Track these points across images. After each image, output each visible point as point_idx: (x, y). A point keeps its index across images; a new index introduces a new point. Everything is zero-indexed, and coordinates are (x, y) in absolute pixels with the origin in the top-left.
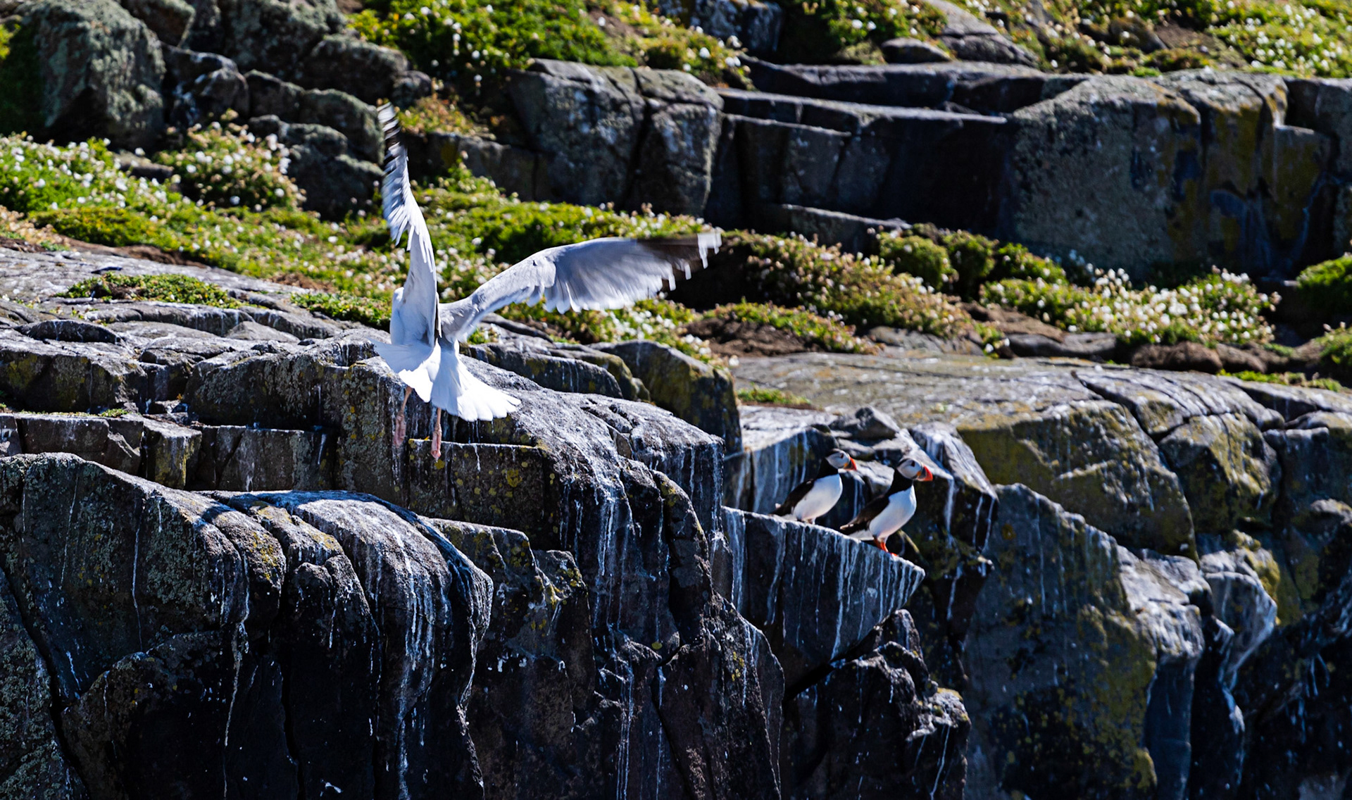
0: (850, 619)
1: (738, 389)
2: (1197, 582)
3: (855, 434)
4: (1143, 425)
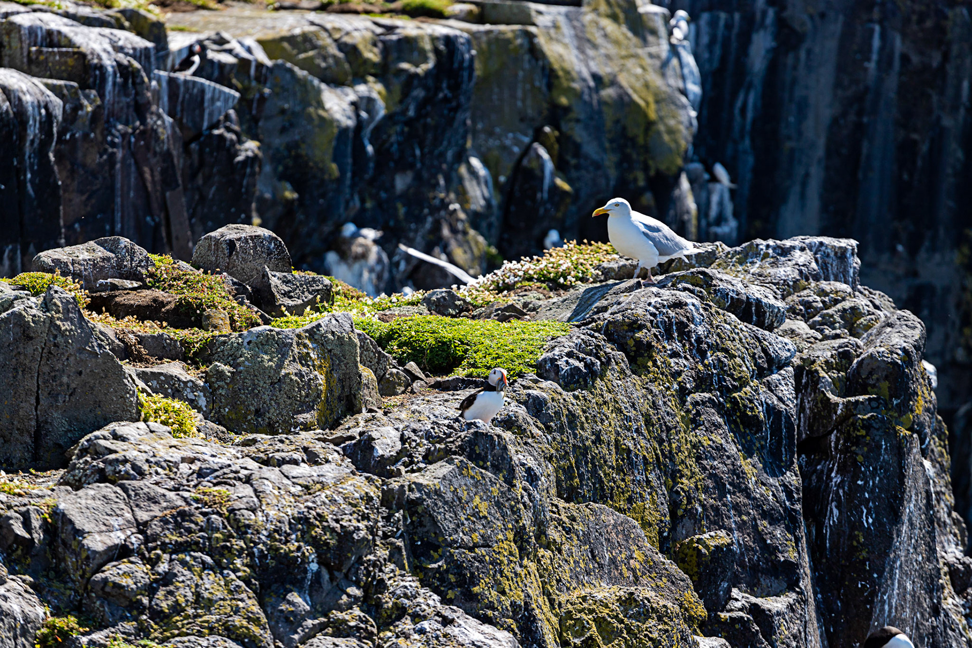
0: (211, 114)
1: (168, 25)
2: (352, 97)
3: (215, 42)
4: (330, 35)
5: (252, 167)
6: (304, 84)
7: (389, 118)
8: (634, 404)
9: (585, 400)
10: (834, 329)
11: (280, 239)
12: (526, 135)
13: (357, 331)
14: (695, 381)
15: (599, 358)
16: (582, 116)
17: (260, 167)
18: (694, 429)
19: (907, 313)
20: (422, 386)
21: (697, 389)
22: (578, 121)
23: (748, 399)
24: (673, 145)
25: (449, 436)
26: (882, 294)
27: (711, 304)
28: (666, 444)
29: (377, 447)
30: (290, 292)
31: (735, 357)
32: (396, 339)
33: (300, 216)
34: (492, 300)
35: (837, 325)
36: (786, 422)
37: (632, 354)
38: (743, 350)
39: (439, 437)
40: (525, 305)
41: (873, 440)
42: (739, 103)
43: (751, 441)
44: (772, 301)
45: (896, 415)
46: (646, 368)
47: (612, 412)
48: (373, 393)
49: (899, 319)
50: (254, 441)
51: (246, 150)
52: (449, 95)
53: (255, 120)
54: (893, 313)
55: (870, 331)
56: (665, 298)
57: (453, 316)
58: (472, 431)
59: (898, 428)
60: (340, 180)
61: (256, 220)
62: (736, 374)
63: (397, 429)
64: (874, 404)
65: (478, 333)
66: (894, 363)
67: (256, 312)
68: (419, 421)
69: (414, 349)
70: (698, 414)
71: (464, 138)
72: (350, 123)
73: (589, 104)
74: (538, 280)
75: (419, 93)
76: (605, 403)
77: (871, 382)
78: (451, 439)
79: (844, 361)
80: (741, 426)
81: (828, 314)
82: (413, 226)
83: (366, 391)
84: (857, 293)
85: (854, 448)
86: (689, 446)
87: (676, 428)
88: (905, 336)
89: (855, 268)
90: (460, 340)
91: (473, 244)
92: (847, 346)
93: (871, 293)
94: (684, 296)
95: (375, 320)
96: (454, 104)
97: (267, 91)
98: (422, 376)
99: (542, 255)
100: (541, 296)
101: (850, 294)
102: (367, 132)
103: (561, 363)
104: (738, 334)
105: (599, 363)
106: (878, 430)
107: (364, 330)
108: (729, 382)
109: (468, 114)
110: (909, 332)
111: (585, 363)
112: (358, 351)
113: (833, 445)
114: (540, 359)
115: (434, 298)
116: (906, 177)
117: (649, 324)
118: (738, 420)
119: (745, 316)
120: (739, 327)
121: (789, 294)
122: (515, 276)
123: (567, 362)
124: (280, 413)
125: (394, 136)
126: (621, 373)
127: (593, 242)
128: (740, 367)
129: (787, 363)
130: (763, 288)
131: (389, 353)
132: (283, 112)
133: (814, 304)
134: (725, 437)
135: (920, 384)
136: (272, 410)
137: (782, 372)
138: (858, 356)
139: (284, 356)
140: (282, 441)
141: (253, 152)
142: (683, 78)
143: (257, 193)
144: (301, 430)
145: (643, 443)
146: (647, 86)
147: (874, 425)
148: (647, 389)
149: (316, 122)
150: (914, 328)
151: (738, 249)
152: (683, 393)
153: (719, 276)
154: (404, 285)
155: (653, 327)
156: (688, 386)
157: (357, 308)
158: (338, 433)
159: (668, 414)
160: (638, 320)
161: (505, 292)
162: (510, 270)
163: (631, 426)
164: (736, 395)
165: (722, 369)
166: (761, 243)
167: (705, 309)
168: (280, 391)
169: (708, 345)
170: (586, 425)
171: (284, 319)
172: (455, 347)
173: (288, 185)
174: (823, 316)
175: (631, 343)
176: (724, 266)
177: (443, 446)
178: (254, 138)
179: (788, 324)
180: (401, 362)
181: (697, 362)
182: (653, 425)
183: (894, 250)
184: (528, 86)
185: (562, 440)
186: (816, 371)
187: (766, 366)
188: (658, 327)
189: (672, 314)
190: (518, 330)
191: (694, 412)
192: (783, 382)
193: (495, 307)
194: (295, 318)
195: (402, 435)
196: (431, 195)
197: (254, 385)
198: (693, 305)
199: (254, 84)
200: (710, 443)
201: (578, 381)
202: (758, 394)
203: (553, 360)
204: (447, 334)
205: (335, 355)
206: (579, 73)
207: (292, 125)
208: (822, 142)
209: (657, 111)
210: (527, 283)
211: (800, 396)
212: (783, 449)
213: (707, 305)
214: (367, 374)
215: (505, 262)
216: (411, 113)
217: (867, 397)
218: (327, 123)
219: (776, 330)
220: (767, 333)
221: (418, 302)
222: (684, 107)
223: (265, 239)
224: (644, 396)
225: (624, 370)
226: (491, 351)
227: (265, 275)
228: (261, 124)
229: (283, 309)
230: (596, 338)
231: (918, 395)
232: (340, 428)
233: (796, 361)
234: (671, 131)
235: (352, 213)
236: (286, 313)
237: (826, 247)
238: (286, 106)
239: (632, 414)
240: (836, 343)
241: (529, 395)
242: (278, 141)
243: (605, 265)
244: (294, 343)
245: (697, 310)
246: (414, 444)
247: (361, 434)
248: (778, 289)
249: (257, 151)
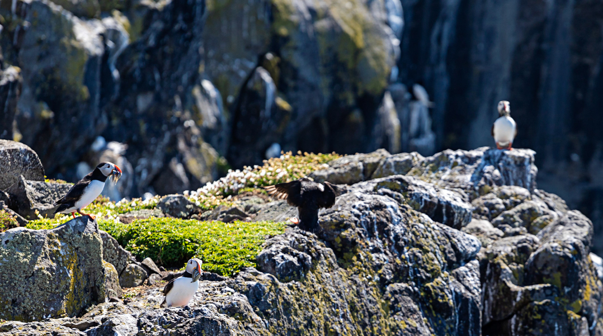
5: (13, 89)
6: (59, 18)
7: (133, 47)
8: (340, 293)
9: (299, 290)
10: (514, 227)
11: (34, 152)
12: (250, 60)
13: (100, 231)
14: (393, 273)
15: (310, 254)
16: (299, 44)
17: (21, 89)
18: (392, 315)
19: (577, 214)
20: (157, 279)
21: (395, 280)
22: (296, 48)
23: (439, 288)
24: (378, 70)
25: (180, 322)
26: (556, 196)
27: (408, 206)
28: (368, 328)
29: (117, 332)
30: (43, 198)
31: (428, 252)
32: (135, 238)
33: (55, 132)
34: (218, 204)
35: (517, 224)
36: (472, 308)
37: (339, 250)
38: (436, 246)
39: (170, 322)
40: (247, 208)
41: (548, 323)
42: (435, 33)
43: (442, 324)
44: (459, 203)
45: (567, 301)
46: (351, 262)
47: (322, 300)
48: (115, 285)
49: (570, 218)
50: (11, 327)
51: (8, 75)
52: (184, 26)
53: (16, 50)
54: (565, 214)
55: (545, 229)
56: (367, 201)
57: (184, 218)
58: (199, 317)
59: (569, 312)
60: (90, 101)
61: (17, 136)
62: (429, 267)
63: (134, 316)
64: (549, 292)
65: (206, 232)
66: (565, 257)
67: (13, 216)
68: (155, 309)
69: (150, 246)
70: (396, 301)
71: (197, 63)
72: (98, 51)
73: (305, 34)
74: (259, 186)
75: (158, 25)
76: (316, 292)
77: (546, 273)
78: (181, 325)
79: (522, 255)
80: (433, 312)
81: (508, 215)
82: (153, 140)
83: (108, 284)
84: (534, 196)
85: (531, 330)
86: (388, 329)
87: (377, 313)
88: (575, 233)
89: (532, 175)
90: (190, 239)
91: (205, 156)
92: (525, 242)
93: (546, 196)
94: (384, 200)
95: (117, 222)
96: (188, 34)
97: (26, 24)
98: (157, 270)
99: (262, 165)
100: (261, 200)
101: (527, 197)
102: (113, 59)
103: (277, 258)
104: (430, 232)
105: (310, 258)
106: (551, 314)
107: (107, 230)
108: (423, 274)
109: (201, 43)
110: (578, 230)
111: (299, 258)
112: (102, 248)
113: (513, 327)
114: (259, 255)
115: (168, 203)
116: (580, 95)
117: (353, 224)
118: (431, 307)
119: (437, 217)
120: (431, 226)
121: (476, 197)
122: (239, 183)
123: (283, 257)
124: (33, 303)
125: (136, 63)
126: (329, 266)
127: (306, 153)
128: (433, 260)
129: (473, 257)
130: (452, 193)
131: (129, 250)
132: (40, 42)
133: (497, 206)
134: (420, 321)
135: (588, 275)
136: (27, 300)
137: (469, 265)
138: (535, 251)
139: (37, 253)
140: (34, 327)
141: (14, 76)
142: (387, 11)
143: (18, 112)
144: (52, 317)
145: (349, 326)
146: (355, 18)
147: (549, 310)
148: (352, 280)
149: (69, 50)
150: (582, 226)
151: (431, 158)
152: (383, 283)
153: (414, 182)
154: (145, 191)
155: (357, 226)
156: (388, 277)
157: (102, 211)
158: (84, 320)
159: (370, 301)
160: (344, 221)
161: (230, 197)
162: (234, 178)
163: (338, 313)
164: (429, 285)
165: (416, 262)
166: (451, 153)
167: (402, 211)
168: (34, 284)
169: (405, 243)
170: (299, 312)
171: (37, 221)
172: (186, 244)
173: (45, 106)
174: (505, 216)
175: (338, 240)
176: (419, 173)
177: (174, 331)
178: (15, 64)
179: (474, 223)
180: (139, 258)
181: (395, 257)
182: (357, 311)
183: (568, 159)
184: (252, 19)
185: (279, 325)
186: (499, 264)
187: (455, 259)
188: (361, 227)
189: (373, 215)
190: (240, 230)
191: (393, 300)
192: (469, 273)
193: (221, 210)
194: (47, 220)
195: (139, 321)
196: (168, 113)
197: (11, 278)
198: (392, 207)
199: (15, 18)
200: (407, 326)
201: (292, 274)
202: (448, 284)
203: (270, 256)
204: (178, 234)
205: (81, 252)
206: (297, 7)
207: (48, 53)
208: (507, 66)
209: (365, 39)
210: (248, 189)
211: (484, 285)
212: (470, 332)
213: (403, 207)
214: (109, 268)
215: (230, 171)
216: (152, 42)
217: (542, 286)
218: (78, 51)
219: (463, 229)
220: (455, 231)
221: (154, 206)
222: (387, 36)
223: (21, 152)
224: (350, 286)
225: (332, 264)
226: (217, 248)
227: (21, 184)
228: (21, 52)
229: (37, 212)
230: (308, 236)
231: (586, 284)
232: (85, 315)
233: (481, 255)
234: (377, 57)
235: (101, 129)
236: (40, 216)
237: (508, 156)
238: (43, 37)
239: (339, 301)
240: (516, 239)
241: (249, 286)
242: (36, 68)
243: (316, 173)
244: (46, 242)
245: (395, 211)
246: (149, 329)
247: (103, 320)
248: (466, 193)
249: (16, 76)
